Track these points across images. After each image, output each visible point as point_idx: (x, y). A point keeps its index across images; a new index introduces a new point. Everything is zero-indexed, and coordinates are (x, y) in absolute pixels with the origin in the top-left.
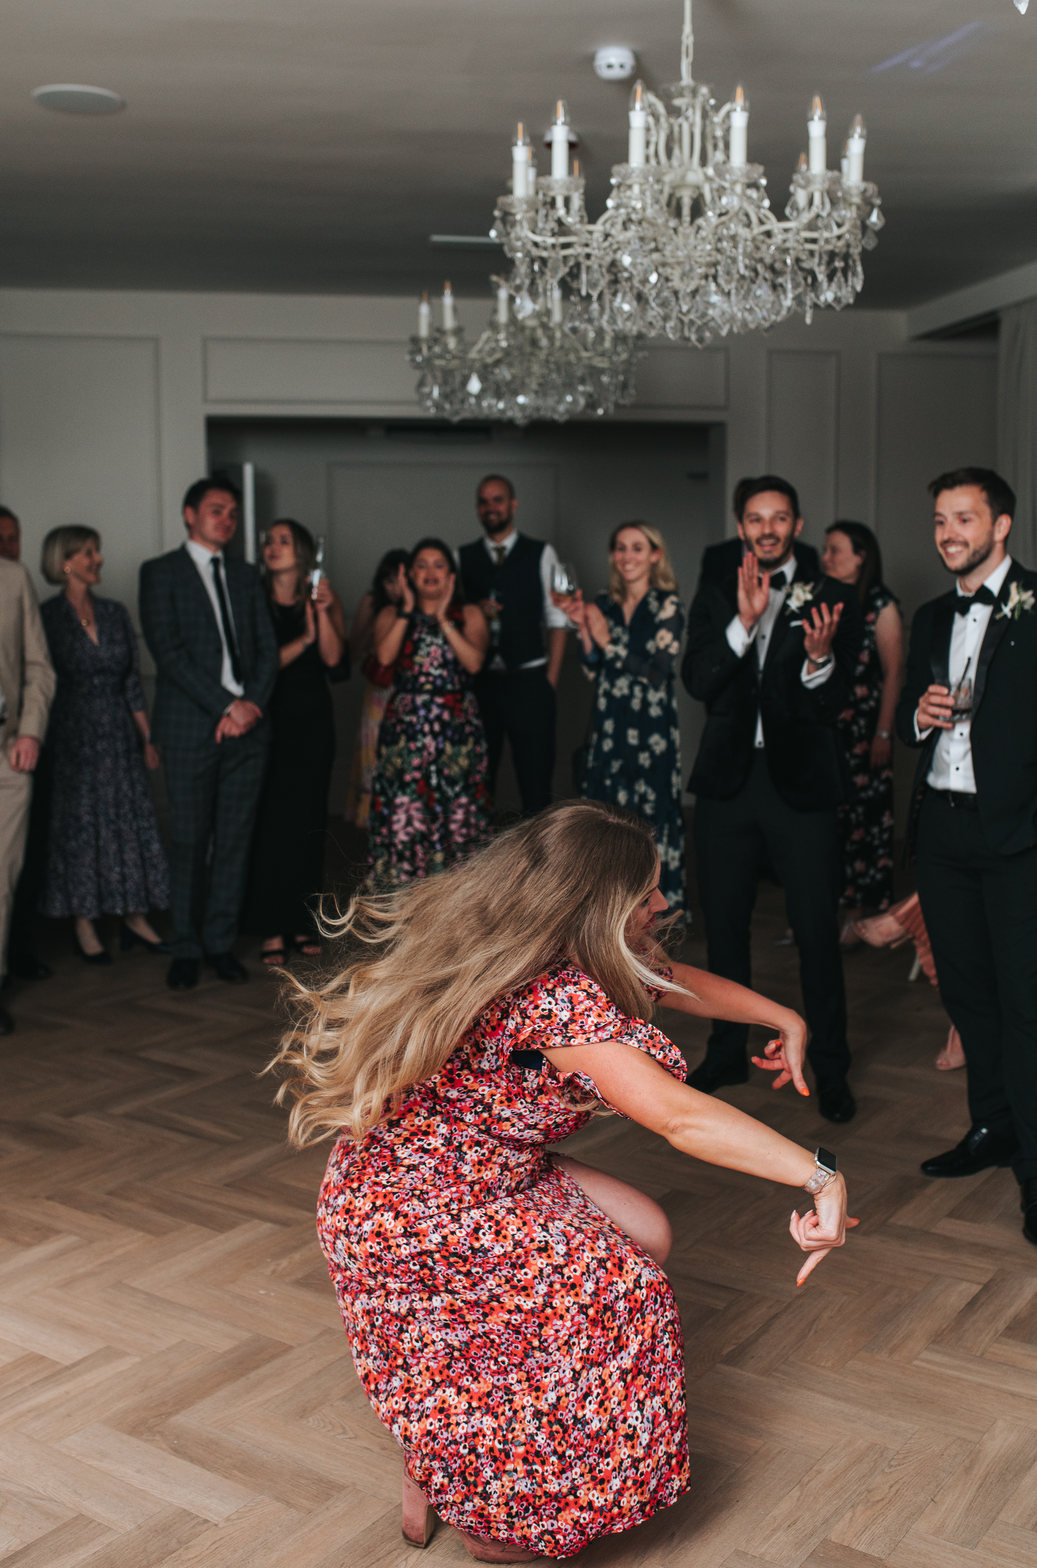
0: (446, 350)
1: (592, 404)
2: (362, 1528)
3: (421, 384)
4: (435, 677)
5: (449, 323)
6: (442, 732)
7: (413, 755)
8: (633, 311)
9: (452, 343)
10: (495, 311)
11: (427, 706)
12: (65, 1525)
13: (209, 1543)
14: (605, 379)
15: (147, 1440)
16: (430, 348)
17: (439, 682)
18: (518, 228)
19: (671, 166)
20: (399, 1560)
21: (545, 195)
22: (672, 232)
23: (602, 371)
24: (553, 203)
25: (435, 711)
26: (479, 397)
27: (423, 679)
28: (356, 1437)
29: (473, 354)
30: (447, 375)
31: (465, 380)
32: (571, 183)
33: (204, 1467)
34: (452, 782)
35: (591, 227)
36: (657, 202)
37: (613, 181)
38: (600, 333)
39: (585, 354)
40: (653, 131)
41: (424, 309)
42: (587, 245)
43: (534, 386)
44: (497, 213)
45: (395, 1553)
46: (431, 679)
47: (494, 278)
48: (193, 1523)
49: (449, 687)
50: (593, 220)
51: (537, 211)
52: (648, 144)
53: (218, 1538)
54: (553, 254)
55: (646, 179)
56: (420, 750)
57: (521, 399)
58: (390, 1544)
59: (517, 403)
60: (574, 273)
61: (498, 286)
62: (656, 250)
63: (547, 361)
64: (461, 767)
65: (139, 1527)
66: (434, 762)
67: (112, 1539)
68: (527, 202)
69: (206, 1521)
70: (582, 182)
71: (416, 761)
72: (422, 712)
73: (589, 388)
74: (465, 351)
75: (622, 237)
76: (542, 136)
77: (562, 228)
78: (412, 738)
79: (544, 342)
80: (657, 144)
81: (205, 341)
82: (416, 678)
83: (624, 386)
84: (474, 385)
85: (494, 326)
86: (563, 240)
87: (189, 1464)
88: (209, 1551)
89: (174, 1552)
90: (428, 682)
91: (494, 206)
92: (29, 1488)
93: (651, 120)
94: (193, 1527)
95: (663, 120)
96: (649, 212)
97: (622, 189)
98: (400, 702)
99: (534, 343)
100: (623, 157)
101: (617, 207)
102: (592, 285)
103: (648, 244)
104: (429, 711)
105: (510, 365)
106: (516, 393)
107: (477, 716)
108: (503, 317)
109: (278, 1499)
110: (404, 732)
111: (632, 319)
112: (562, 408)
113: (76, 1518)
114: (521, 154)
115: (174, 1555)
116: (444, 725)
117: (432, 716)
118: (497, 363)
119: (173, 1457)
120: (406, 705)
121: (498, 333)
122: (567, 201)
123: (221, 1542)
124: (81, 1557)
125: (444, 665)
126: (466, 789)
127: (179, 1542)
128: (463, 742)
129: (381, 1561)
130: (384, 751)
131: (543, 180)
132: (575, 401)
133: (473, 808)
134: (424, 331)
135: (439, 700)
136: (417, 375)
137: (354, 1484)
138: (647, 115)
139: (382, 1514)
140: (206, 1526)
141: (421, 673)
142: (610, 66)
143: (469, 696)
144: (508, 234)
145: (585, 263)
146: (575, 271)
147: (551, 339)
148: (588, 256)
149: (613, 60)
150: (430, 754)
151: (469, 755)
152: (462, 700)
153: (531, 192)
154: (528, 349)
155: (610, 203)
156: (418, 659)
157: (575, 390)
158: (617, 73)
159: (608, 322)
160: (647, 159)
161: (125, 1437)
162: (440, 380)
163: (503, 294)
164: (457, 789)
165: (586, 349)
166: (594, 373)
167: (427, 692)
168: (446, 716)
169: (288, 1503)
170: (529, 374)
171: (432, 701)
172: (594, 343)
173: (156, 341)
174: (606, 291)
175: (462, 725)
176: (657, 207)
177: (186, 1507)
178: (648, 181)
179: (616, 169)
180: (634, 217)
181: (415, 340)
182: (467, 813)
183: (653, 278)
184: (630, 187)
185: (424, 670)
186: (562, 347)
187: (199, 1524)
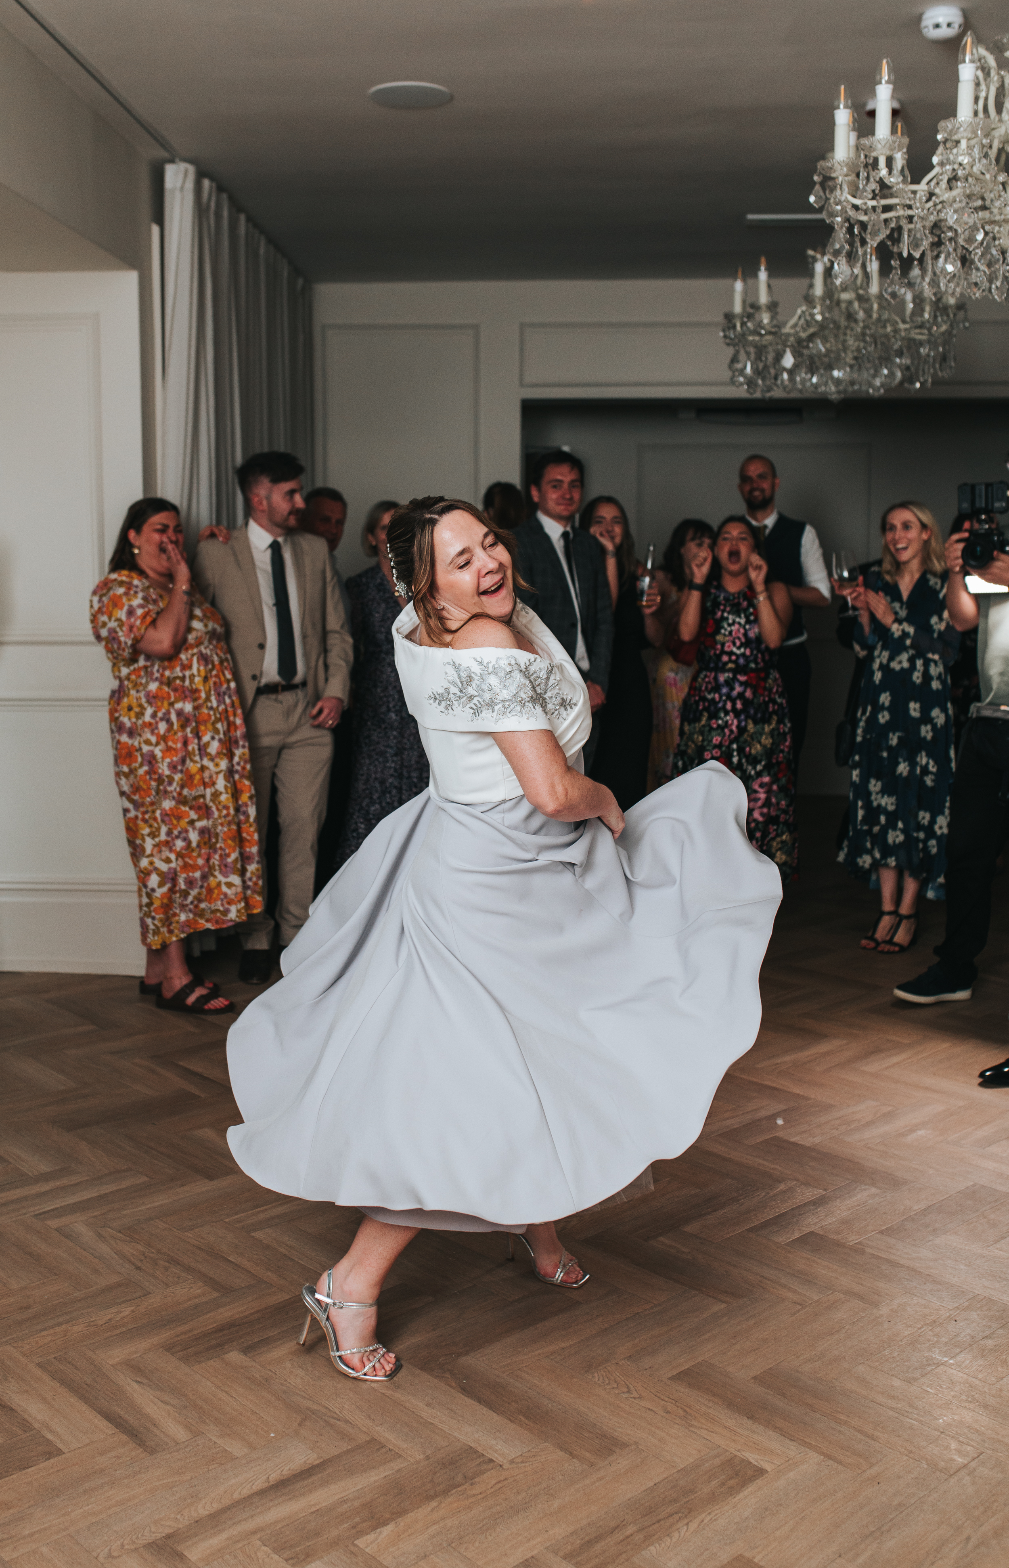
0: (760, 325)
1: (909, 378)
2: (644, 1488)
3: (734, 359)
4: (738, 656)
5: (763, 298)
6: (745, 710)
7: (714, 733)
8: (956, 272)
9: (766, 319)
10: (811, 286)
11: (729, 683)
12: (359, 1447)
13: (493, 1482)
14: (923, 351)
15: (436, 1377)
16: (743, 324)
17: (741, 661)
18: (838, 192)
19: (1001, 121)
20: (680, 1524)
21: (866, 156)
22: (1001, 187)
23: (921, 344)
24: (875, 164)
25: (738, 689)
26: (791, 372)
27: (725, 658)
28: (640, 1397)
29: (787, 330)
30: (761, 350)
31: (779, 356)
32: (894, 142)
33: (491, 1408)
34: (754, 761)
35: (914, 187)
36: (986, 156)
37: (939, 137)
38: (919, 300)
39: (902, 326)
40: (983, 87)
41: (739, 285)
42: (910, 207)
43: (849, 360)
44: (816, 178)
45: (676, 1517)
46: (734, 658)
47: (810, 252)
48: (479, 1461)
49: (753, 665)
50: (916, 180)
51: (858, 175)
52: (977, 99)
53: (502, 1478)
54: (874, 217)
55: (974, 132)
56: (721, 728)
57: (836, 373)
58: (671, 1507)
59: (832, 377)
60: (895, 235)
61: (815, 260)
62: (984, 208)
63: (864, 334)
64: (764, 746)
65: (428, 1458)
66: (736, 740)
67: (402, 1466)
68: (847, 165)
69: (491, 1461)
70: (906, 140)
71: (716, 740)
72: (724, 690)
73: (906, 361)
74: (779, 327)
75: (946, 196)
76: (864, 105)
77: (884, 189)
78: (714, 716)
79: (861, 315)
80: (986, 99)
81: (523, 326)
82: (719, 657)
83: (944, 358)
84: (788, 361)
85: (809, 300)
86: (884, 202)
87: (476, 1404)
88: (493, 1490)
89: (460, 1486)
90: (730, 661)
91: (814, 170)
92: (326, 1408)
93: (980, 73)
94: (479, 1464)
95: (993, 73)
96: (976, 169)
97: (948, 145)
98: (703, 679)
99: (850, 316)
100: (952, 111)
101: (942, 164)
102: (915, 244)
103: (975, 201)
104: (732, 689)
105: (825, 340)
106: (830, 368)
107: (781, 695)
108: (819, 290)
109: (562, 1449)
110: (706, 709)
111: (956, 280)
112: (878, 382)
113: (369, 1442)
114: (843, 117)
115: (459, 1489)
116: (747, 703)
117: (735, 693)
118: (811, 338)
119: (461, 1395)
120: (709, 682)
121: (815, 307)
122: (890, 161)
123: (506, 1482)
124: (373, 1479)
125: (747, 642)
126: (768, 768)
127: (465, 1477)
128: (766, 720)
129: (662, 1522)
130: (686, 728)
131: (865, 141)
132: (892, 374)
133: (775, 787)
134: (738, 308)
135: (742, 678)
136: (731, 351)
137: (636, 1443)
138: (977, 69)
139: (664, 1476)
140: (491, 1465)
141: (723, 652)
142: (937, 26)
143: (774, 674)
144: (827, 199)
145: (906, 227)
146: (896, 235)
147: (868, 312)
148: (910, 219)
149: (941, 20)
150: (731, 731)
151: (772, 733)
152: (767, 677)
153: (852, 154)
154: (843, 323)
155: (935, 160)
156: (719, 638)
157: (893, 362)
158: (944, 33)
159: (929, 284)
160: (976, 114)
161: (417, 1371)
162: (753, 356)
163: (819, 268)
164: (759, 768)
165: (904, 322)
166: (912, 345)
167: (730, 670)
168: (748, 694)
169: (571, 1454)
170: (845, 349)
171: (734, 679)
172: (913, 314)
173: (476, 328)
174: (928, 253)
175: (766, 704)
176: (984, 161)
177: (473, 1445)
178: (977, 136)
179: (942, 124)
180: (960, 173)
181: (729, 317)
182: (769, 792)
183: (980, 237)
184: (958, 142)
185: (726, 649)
186: (879, 319)
187: (484, 1462)
